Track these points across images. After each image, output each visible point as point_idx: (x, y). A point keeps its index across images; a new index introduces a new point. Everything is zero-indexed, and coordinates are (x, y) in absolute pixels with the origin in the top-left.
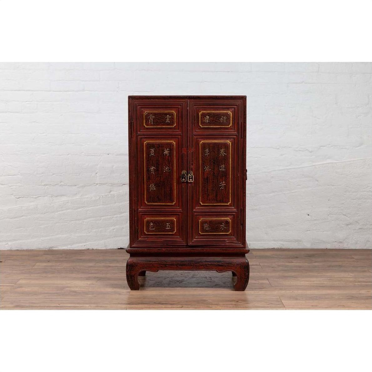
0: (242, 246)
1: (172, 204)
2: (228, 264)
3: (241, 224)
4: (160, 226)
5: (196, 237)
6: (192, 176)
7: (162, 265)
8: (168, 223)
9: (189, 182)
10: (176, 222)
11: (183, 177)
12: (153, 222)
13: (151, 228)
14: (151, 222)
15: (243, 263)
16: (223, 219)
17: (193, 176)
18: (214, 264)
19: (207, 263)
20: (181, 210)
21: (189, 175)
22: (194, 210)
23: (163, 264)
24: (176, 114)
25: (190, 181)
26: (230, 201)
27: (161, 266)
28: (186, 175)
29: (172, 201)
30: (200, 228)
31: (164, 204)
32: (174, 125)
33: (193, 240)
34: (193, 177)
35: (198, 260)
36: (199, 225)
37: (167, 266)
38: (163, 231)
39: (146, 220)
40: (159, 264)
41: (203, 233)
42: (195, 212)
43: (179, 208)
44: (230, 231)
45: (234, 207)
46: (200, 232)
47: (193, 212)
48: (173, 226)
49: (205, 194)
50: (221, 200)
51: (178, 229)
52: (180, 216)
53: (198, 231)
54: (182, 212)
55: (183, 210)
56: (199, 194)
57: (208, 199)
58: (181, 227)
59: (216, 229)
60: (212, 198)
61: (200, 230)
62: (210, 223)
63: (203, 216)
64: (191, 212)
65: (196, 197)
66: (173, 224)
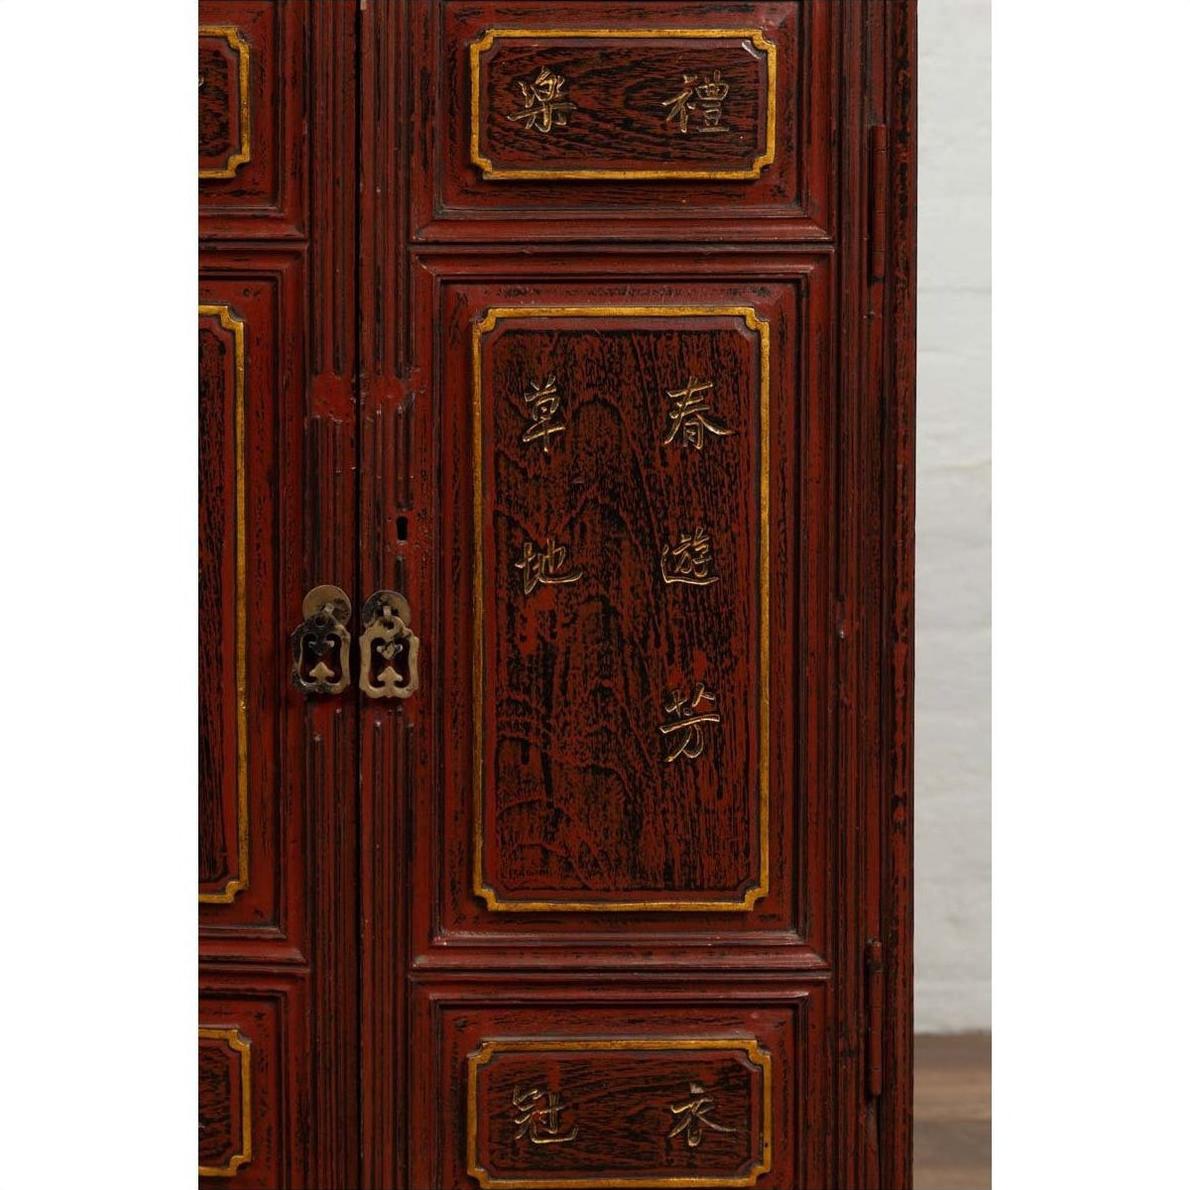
1: (215, 898)
3: (869, 1096)
6: (400, 639)
9: (375, 692)
10: (253, 1063)
11: (316, 643)
16: (692, 1042)
17: (415, 641)
20: (296, 954)
21: (375, 630)
22: (421, 961)
24: (252, 53)
25: (377, 684)
26: (765, 873)
28: (341, 627)
29: (213, 866)
30: (473, 1130)
32: (235, 160)
34: (413, 654)
36: (472, 1106)
41: (504, 1182)
42: (432, 977)
43: (277, 936)
44: (761, 1162)
45: (802, 934)
46: (479, 1163)
47: (413, 979)
48: (226, 1103)
49: (520, 806)
50: (677, 866)
51: (269, 1130)
52: (286, 1012)
53: (454, 1161)
54: (307, 971)
55: (314, 960)
56: (463, 812)
57: (553, 859)
58: (294, 1116)
59: (628, 1141)
60: (589, 851)
61: (478, 1150)
62: (568, 1081)
63: (506, 1014)
64: (396, 978)
65: (442, 831)
66: (224, 1083)
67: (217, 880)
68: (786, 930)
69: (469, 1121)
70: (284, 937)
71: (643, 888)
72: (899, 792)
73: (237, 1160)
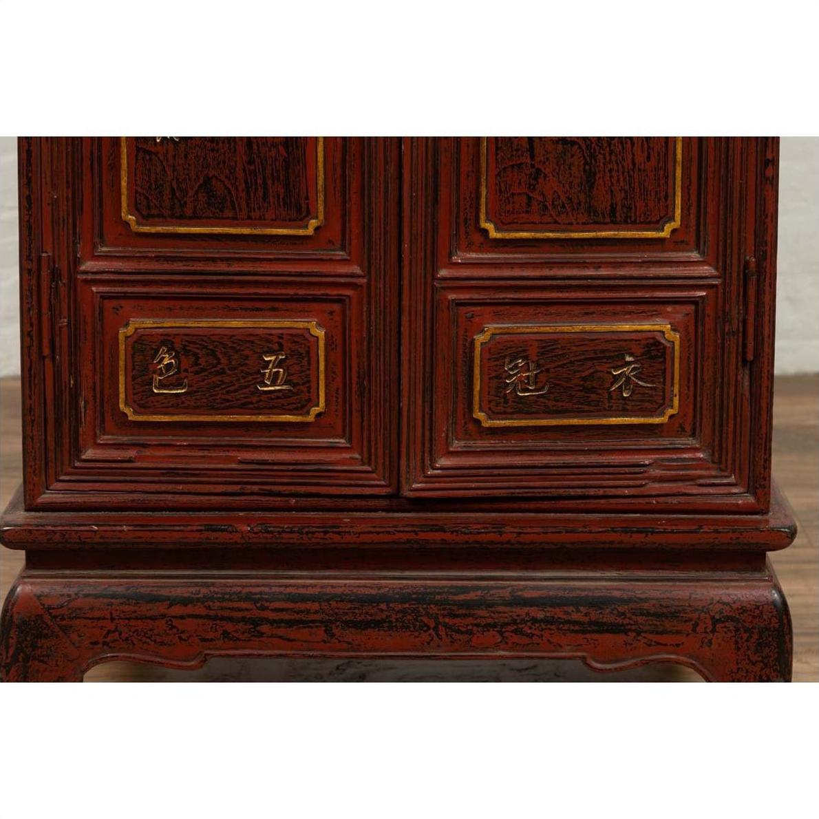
0: (750, 499)
1: (301, 232)
2: (658, 616)
3: (745, 361)
4: (222, 372)
5: (457, 445)
7: (230, 627)
8: (271, 352)
10: (326, 345)
12: (178, 346)
13: (162, 385)
14: (163, 343)
15: (756, 610)
16: (626, 327)
18: (569, 622)
19: (522, 611)
20: (356, 270)
22: (443, 273)
23: (243, 619)
26: (678, 212)
27: (226, 634)
29: (299, 210)
30: (477, 388)
31: (246, 231)
33: (433, 461)
35: (465, 590)
36: (477, 371)
37: (264, 628)
38: (244, 407)
39: (130, 330)
40: (216, 618)
41: (498, 422)
42: (451, 283)
43: (344, 257)
44: (672, 407)
45: (702, 253)
46: (481, 410)
47: (438, 285)
48: (308, 372)
49: (512, 166)
50: (619, 208)
51: (337, 390)
52: (350, 309)
53: (464, 408)
54: (365, 280)
55: (369, 273)
56: (473, 171)
57: (534, 203)
58: (355, 380)
59: (582, 394)
60: (559, 198)
61: (481, 401)
62: (543, 354)
63: (499, 308)
64: (425, 284)
65: (458, 185)
66: (306, 359)
67: (301, 220)
68: (692, 251)
69: (475, 381)
70: (348, 258)
71: (596, 223)
72: (769, 156)
73: (315, 410)
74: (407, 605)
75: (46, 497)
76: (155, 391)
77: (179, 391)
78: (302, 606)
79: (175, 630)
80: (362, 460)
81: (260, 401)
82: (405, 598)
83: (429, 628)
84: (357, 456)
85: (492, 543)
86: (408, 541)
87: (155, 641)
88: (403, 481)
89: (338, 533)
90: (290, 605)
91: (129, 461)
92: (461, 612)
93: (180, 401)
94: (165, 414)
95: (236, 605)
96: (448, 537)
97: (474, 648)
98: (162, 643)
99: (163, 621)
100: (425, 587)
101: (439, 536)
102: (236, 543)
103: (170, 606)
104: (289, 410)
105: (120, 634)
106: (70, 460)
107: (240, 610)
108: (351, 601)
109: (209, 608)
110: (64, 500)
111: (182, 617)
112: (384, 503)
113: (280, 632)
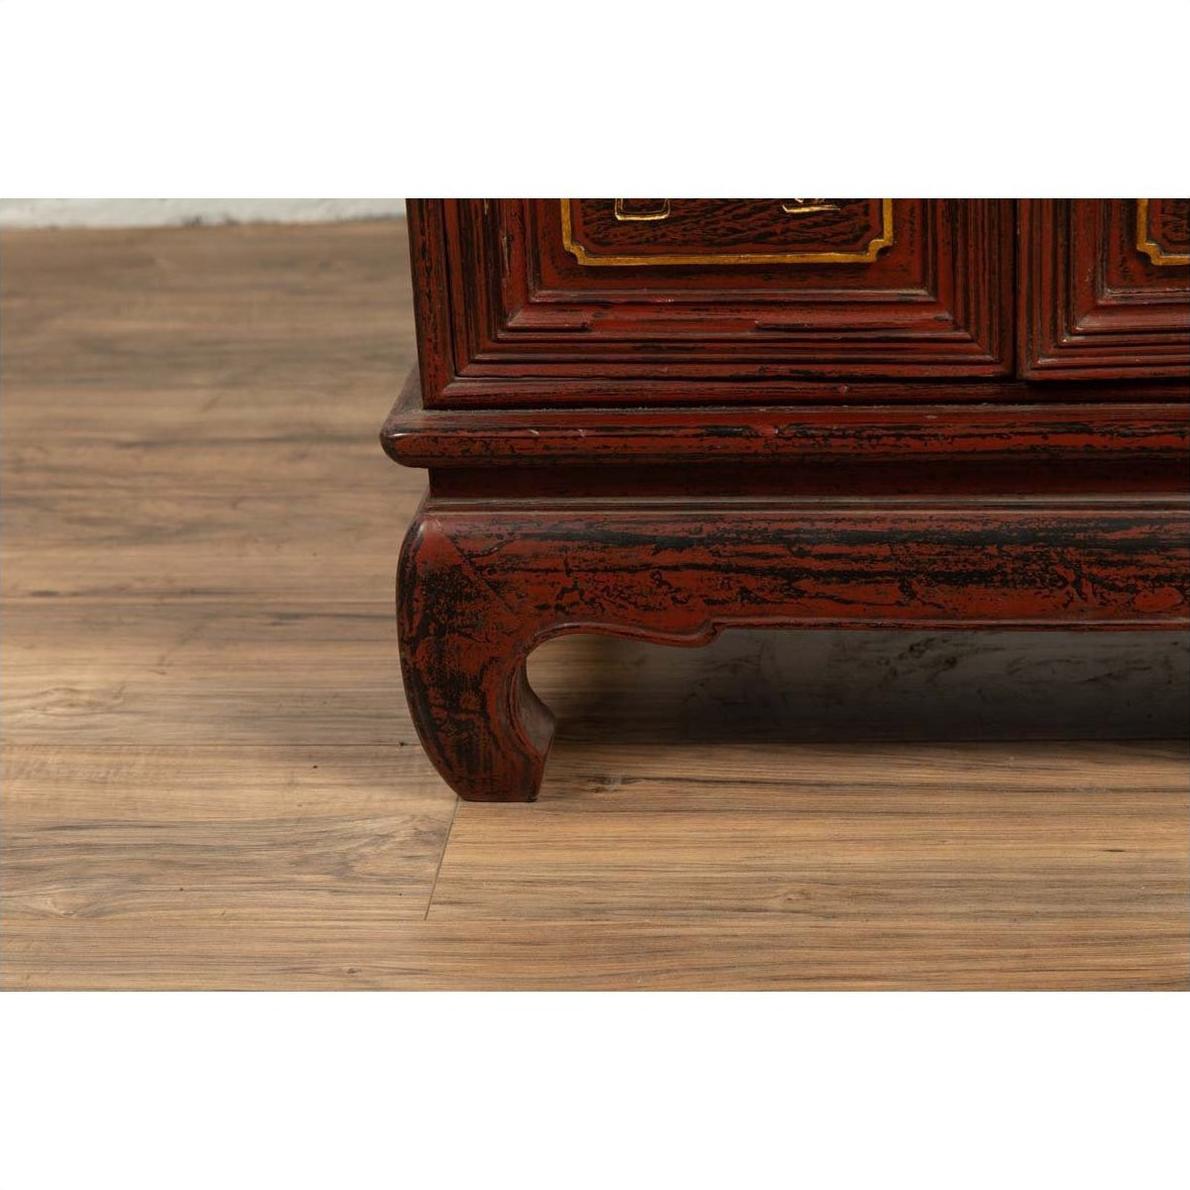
5: (1109, 295)
7: (751, 583)
13: (630, 208)
23: (772, 571)
27: (744, 592)
33: (1071, 321)
37: (804, 584)
38: (762, 241)
40: (728, 569)
41: (1178, 257)
46: (1150, 238)
51: (912, 211)
53: (1121, 236)
61: (1150, 222)
73: (877, 244)
74: (1030, 549)
75: (455, 387)
76: (619, 218)
77: (657, 218)
78: (865, 550)
79: (665, 588)
80: (954, 322)
81: (788, 230)
82: (1030, 537)
83: (1066, 582)
84: (946, 315)
85: (1169, 449)
86: (1033, 449)
87: (635, 604)
88: (1023, 353)
89: (920, 437)
90: (845, 549)
91: (583, 329)
92: (1116, 557)
93: (659, 233)
94: (635, 254)
95: (760, 549)
96: (1098, 441)
97: (1138, 614)
98: (647, 608)
99: (648, 574)
100: (1059, 520)
101: (1082, 440)
102: (756, 454)
103: (657, 551)
104: (834, 244)
105: (582, 593)
106: (489, 330)
107: (767, 557)
108: (941, 543)
109: (717, 554)
110: (484, 391)
111: (676, 568)
112: (989, 390)
113: (829, 590)
